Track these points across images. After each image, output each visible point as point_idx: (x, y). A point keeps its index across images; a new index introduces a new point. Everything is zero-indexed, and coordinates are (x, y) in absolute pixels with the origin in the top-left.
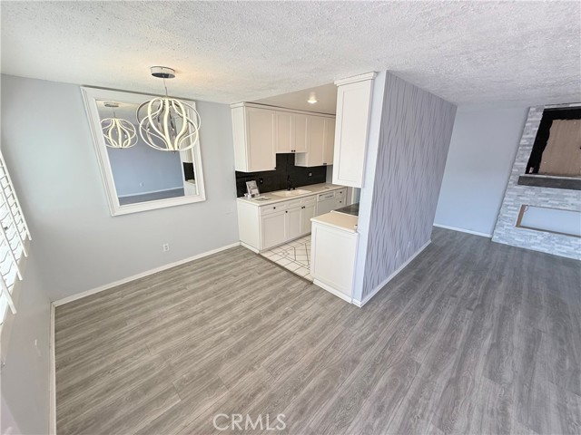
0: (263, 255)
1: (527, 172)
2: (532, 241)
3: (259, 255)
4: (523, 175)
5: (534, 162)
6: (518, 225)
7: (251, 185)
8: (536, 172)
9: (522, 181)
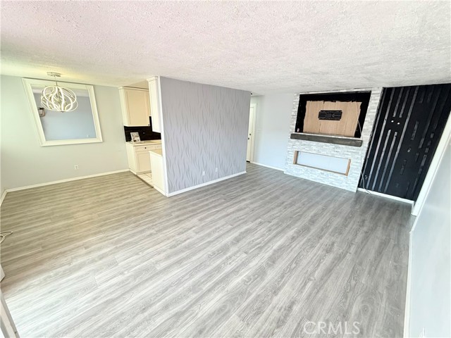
0: (139, 176)
1: (296, 131)
2: (300, 172)
3: (136, 176)
4: (294, 133)
5: (300, 125)
6: (296, 163)
7: (135, 135)
8: (301, 131)
9: (293, 136)
